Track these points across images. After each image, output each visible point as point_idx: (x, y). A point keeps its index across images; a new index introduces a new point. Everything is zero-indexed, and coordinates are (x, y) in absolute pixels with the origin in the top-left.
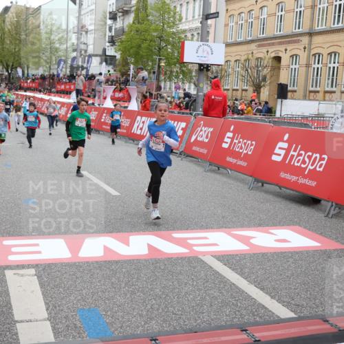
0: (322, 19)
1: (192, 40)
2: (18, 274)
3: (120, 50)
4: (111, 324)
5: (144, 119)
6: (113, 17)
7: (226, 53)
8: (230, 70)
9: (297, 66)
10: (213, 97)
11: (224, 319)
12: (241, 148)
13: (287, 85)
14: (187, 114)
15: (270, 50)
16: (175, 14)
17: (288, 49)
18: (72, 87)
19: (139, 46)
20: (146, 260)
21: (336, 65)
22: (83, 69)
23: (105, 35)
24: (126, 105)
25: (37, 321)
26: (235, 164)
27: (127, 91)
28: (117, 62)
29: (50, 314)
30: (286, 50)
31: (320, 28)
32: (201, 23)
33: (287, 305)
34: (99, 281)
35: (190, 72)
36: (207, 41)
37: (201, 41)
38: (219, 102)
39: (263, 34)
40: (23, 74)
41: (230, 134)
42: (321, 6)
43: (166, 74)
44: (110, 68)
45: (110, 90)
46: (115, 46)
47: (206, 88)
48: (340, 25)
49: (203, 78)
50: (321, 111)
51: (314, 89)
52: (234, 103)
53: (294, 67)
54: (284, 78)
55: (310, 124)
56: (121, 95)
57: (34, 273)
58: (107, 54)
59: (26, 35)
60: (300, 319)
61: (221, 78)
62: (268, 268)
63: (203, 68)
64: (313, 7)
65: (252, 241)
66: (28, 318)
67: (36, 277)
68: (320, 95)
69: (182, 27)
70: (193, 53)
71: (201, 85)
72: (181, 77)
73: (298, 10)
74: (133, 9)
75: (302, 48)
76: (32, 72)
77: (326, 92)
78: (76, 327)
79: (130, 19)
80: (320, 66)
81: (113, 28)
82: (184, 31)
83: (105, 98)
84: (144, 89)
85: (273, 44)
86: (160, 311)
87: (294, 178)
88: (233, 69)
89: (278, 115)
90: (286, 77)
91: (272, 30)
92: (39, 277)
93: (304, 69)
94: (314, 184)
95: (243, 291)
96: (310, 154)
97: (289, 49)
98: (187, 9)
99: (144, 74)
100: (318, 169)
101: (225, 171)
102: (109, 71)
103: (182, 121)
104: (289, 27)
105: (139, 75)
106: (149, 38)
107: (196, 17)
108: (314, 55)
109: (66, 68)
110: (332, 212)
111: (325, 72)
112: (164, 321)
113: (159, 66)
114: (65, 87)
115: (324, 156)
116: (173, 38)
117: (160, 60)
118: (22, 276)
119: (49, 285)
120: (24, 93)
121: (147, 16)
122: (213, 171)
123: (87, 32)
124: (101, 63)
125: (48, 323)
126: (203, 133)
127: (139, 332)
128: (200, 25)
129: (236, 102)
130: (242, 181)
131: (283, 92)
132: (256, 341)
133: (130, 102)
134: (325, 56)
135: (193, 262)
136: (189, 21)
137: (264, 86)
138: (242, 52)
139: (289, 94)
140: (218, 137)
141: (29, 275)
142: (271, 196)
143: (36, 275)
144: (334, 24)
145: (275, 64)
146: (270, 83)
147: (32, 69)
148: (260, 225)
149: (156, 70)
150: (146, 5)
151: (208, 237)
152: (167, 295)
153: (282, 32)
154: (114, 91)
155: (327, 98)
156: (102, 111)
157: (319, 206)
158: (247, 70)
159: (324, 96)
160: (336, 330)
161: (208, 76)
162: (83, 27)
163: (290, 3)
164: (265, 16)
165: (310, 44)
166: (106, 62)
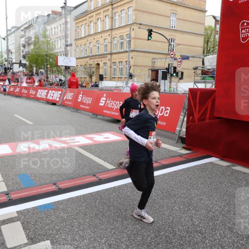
0: (115, 48)
3: (28, 61)
4: (35, 179)
5: (42, 90)
6: (24, 46)
7: (76, 62)
8: (78, 69)
10: (72, 80)
13: (102, 75)
14: (61, 88)
15: (95, 61)
19: (37, 59)
21: (122, 67)
23: (21, 54)
28: (27, 66)
29: (4, 178)
30: (101, 61)
31: (115, 51)
32: (64, 48)
33: (111, 163)
35: (61, 70)
36: (68, 56)
37: (65, 56)
38: (75, 82)
39: (91, 54)
41: (81, 96)
42: (115, 42)
43: (50, 71)
44: (24, 69)
46: (26, 59)
47: (69, 77)
48: (123, 50)
50: (118, 86)
51: (114, 77)
53: (105, 67)
54: (101, 72)
56: (30, 81)
58: (22, 62)
60: (117, 169)
63: (67, 68)
64: (111, 43)
65: (94, 139)
68: (117, 79)
69: (56, 51)
70: (62, 61)
71: (66, 76)
73: (105, 44)
74: (33, 42)
75: (108, 59)
77: (119, 78)
78: (17, 183)
79: (32, 47)
80: (116, 67)
81: (24, 51)
82: (57, 53)
85: (96, 58)
87: (109, 112)
88: (80, 69)
89: (100, 87)
91: (95, 52)
93: (109, 69)
94: (118, 114)
95: (92, 160)
97: (103, 60)
100: (119, 108)
101: (80, 111)
103: (60, 91)
104: (102, 51)
106: (41, 55)
107: (62, 46)
108: (113, 62)
113: (47, 68)
114: (3, 78)
115: (121, 102)
117: (47, 65)
122: (75, 112)
123: (11, 53)
124: (20, 67)
125: (3, 182)
126: (69, 96)
127: (48, 182)
128: (64, 50)
130: (88, 115)
131: (101, 78)
132: (100, 179)
134: (117, 63)
137: (93, 75)
138: (83, 62)
139: (104, 79)
140: (76, 97)
142: (100, 121)
144: (120, 50)
145: (97, 66)
148: (97, 132)
153: (99, 53)
154: (27, 79)
155: (119, 80)
156: (21, 88)
158: (86, 69)
162: (9, 51)
163: (101, 41)
164: (91, 46)
165: (111, 58)
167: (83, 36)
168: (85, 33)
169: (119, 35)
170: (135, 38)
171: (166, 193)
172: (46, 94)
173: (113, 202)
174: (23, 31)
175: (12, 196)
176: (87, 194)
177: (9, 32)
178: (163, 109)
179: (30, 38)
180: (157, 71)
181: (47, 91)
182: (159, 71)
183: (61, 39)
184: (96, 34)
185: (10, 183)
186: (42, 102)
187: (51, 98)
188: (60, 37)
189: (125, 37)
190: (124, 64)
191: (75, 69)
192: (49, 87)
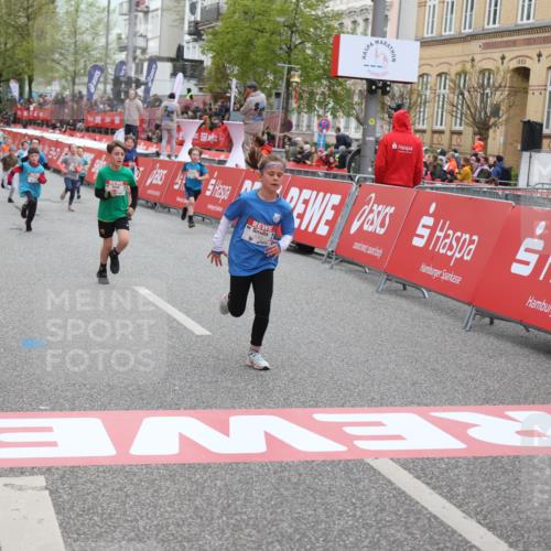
1: (354, 32)
2: (12, 486)
3: (210, 49)
7: (421, 59)
8: (428, 92)
10: (394, 146)
12: (451, 248)
13: (541, 125)
14: (343, 177)
15: (509, 55)
17: (545, 54)
18: (117, 121)
19: (249, 43)
20: (262, 466)
22: (138, 87)
23: (183, 19)
24: (222, 158)
26: (438, 279)
27: (225, 130)
28: (205, 73)
30: (540, 55)
34: (171, 504)
35: (350, 94)
36: (384, 35)
37: (373, 35)
38: (407, 156)
39: (494, 22)
40: (21, 94)
41: (428, 221)
43: (301, 97)
44: (192, 84)
45: (191, 129)
46: (201, 43)
47: (382, 128)
49: (375, 107)
52: (436, 158)
54: (535, 110)
56: (212, 137)
57: (44, 483)
58: (186, 57)
59: (28, 17)
61: (410, 108)
62: (504, 487)
63: (376, 88)
65: (472, 432)
67: (47, 492)
70: (357, 59)
71: (371, 122)
72: (332, 104)
81: (199, 6)
82: (339, 15)
83: (181, 143)
84: (259, 127)
85: (514, 43)
88: (434, 91)
89: (522, 183)
90: (540, 108)
92: (53, 492)
95: (454, 532)
99: (259, 97)
101: (416, 292)
102: (189, 90)
103: (337, 193)
105: (248, 100)
106: (268, 27)
109: (106, 83)
113: (289, 84)
114: (103, 120)
116: (316, 28)
117: (290, 70)
118: (21, 489)
119: (71, 508)
120: (23, 131)
122: (395, 291)
123: (146, 13)
124: (174, 74)
126: (375, 217)
129: (440, 157)
130: (452, 313)
133: (230, 151)
135: (354, 470)
137: (495, 124)
138: (453, 57)
139: (545, 142)
140: (405, 226)
141: (33, 489)
142: (509, 344)
143: (46, 488)
145: (518, 82)
146: (507, 120)
147: (39, 84)
148: (487, 401)
149: (282, 90)
151: (384, 421)
152: (304, 535)
153: (531, 21)
154: (200, 130)
156: (174, 168)
158: (462, 94)
161: (383, 103)
166: (184, 73)
191: (411, 92)
192: (292, 171)
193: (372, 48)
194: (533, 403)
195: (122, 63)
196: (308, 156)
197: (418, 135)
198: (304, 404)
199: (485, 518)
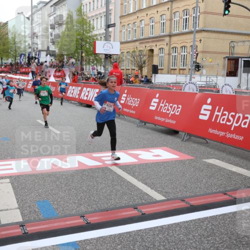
0: (177, 27)
1: (101, 40)
3: (58, 47)
4: (57, 209)
5: (74, 87)
6: (53, 27)
7: (121, 47)
8: (124, 58)
9: (163, 55)
10: (114, 73)
11: (124, 203)
12: (132, 103)
13: (157, 66)
15: (147, 46)
16: (90, 25)
18: (30, 70)
20: (77, 171)
21: (185, 54)
22: (35, 59)
23: (48, 38)
25: (11, 209)
26: (129, 112)
27: (63, 72)
28: (56, 54)
29: (19, 205)
30: (156, 45)
31: (175, 32)
32: (105, 30)
33: (160, 192)
35: (101, 59)
36: (110, 41)
37: (106, 40)
39: (142, 36)
41: (125, 95)
42: (175, 19)
43: (86, 61)
44: (52, 58)
45: (53, 71)
46: (55, 45)
48: (187, 30)
49: (108, 63)
50: (178, 81)
51: (173, 68)
53: (161, 55)
54: (156, 62)
55: (171, 88)
56: (59, 74)
57: (9, 181)
58: (50, 49)
60: (168, 200)
61: (119, 63)
63: (108, 57)
64: (171, 20)
65: (140, 157)
66: (5, 208)
67: (10, 184)
68: (178, 71)
69: (95, 33)
70: (101, 48)
71: (107, 67)
72: (95, 62)
73: (162, 22)
74: (65, 22)
75: (165, 44)
76: (4, 61)
77: (180, 69)
78: (35, 212)
79: (64, 26)
80: (176, 54)
81: (53, 34)
82: (96, 35)
83: (50, 76)
84: (73, 69)
85: (149, 42)
86: (86, 199)
87: (163, 119)
88: (126, 57)
91: (148, 34)
92: (12, 183)
93: (167, 57)
94: (174, 122)
95: (135, 186)
96: (171, 105)
97: (158, 44)
98: (97, 22)
99: (73, 60)
100: (176, 114)
101: (123, 117)
102: (52, 60)
103: (97, 88)
104: (157, 32)
105: (70, 61)
107: (102, 27)
108: (173, 48)
109: (25, 59)
110: (185, 138)
111: (179, 58)
112: (89, 205)
113: (82, 57)
114: (25, 70)
115: (179, 106)
116: (89, 39)
117: (82, 53)
119: (18, 188)
121: (73, 26)
123: (37, 37)
124: (47, 55)
125: (18, 210)
127: (73, 213)
130: (133, 122)
131: (155, 70)
132: (143, 214)
134: (179, 48)
135: (105, 170)
136: (99, 30)
137: (144, 66)
138: (130, 47)
139: (159, 71)
141: (6, 183)
142: (150, 131)
144: (183, 30)
145: (150, 53)
146: (148, 65)
147: (5, 60)
148: (144, 147)
149: (80, 59)
150: (72, 20)
153: (153, 35)
154: (55, 72)
155: (181, 73)
157: (178, 135)
158: (134, 57)
159: (179, 72)
160: (189, 206)
161: (111, 62)
162: (34, 34)
163: (157, 17)
164: (143, 26)
165: (170, 41)
166: (50, 54)
167: (131, 12)
168: (134, 8)
169: (183, 9)
170: (205, 13)
171: (235, 240)
172: (79, 92)
173: (159, 246)
174: (53, 8)
175: (28, 229)
176: (124, 233)
177: (34, 10)
178: (239, 117)
179: (61, 16)
180: (236, 61)
181: (80, 88)
182: (240, 59)
183: (101, 17)
184: (150, 8)
185: (26, 211)
186: (74, 103)
187: (85, 98)
188: (100, 14)
189: (191, 12)
190: (189, 49)
191: (119, 58)
192: (84, 83)
193: (106, 45)
194: (157, 147)
195: (30, 52)
196: (89, 78)
197: (122, 71)
198: (89, 152)
199: (144, 181)
